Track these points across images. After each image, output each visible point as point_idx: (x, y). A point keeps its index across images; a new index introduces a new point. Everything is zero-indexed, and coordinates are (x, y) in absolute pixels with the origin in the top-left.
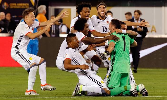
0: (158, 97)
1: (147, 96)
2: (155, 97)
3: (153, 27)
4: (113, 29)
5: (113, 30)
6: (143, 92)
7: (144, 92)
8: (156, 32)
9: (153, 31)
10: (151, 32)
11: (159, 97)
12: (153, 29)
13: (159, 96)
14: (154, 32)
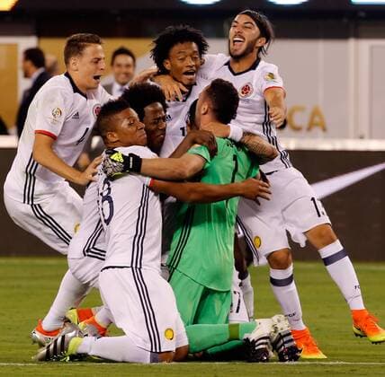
0: (331, 366)
1: (295, 360)
2: (322, 365)
3: (316, 113)
4: (203, 112)
5: (205, 114)
6: (283, 345)
7: (287, 345)
8: (324, 129)
9: (317, 125)
10: (309, 129)
11: (337, 366)
12: (317, 119)
13: (337, 362)
14: (317, 130)
